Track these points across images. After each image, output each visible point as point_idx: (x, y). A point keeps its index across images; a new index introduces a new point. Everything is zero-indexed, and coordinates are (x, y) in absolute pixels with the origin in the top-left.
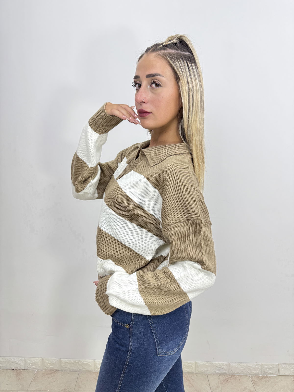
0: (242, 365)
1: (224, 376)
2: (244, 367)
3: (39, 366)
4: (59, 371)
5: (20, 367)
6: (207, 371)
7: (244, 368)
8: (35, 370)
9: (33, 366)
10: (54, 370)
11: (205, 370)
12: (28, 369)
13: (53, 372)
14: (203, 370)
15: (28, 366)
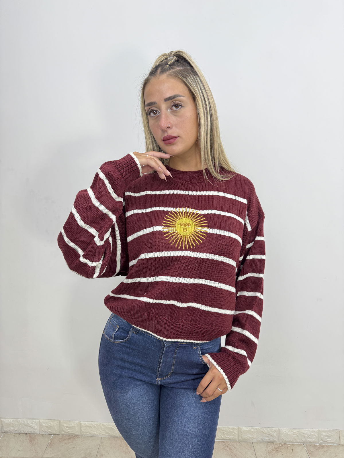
0: (295, 432)
1: (273, 444)
2: (297, 433)
3: (56, 429)
4: (78, 436)
5: (34, 431)
6: (253, 439)
7: (297, 435)
8: (51, 435)
9: (49, 430)
10: (72, 435)
11: (250, 437)
12: (43, 433)
13: (71, 437)
14: (248, 437)
15: (43, 430)
